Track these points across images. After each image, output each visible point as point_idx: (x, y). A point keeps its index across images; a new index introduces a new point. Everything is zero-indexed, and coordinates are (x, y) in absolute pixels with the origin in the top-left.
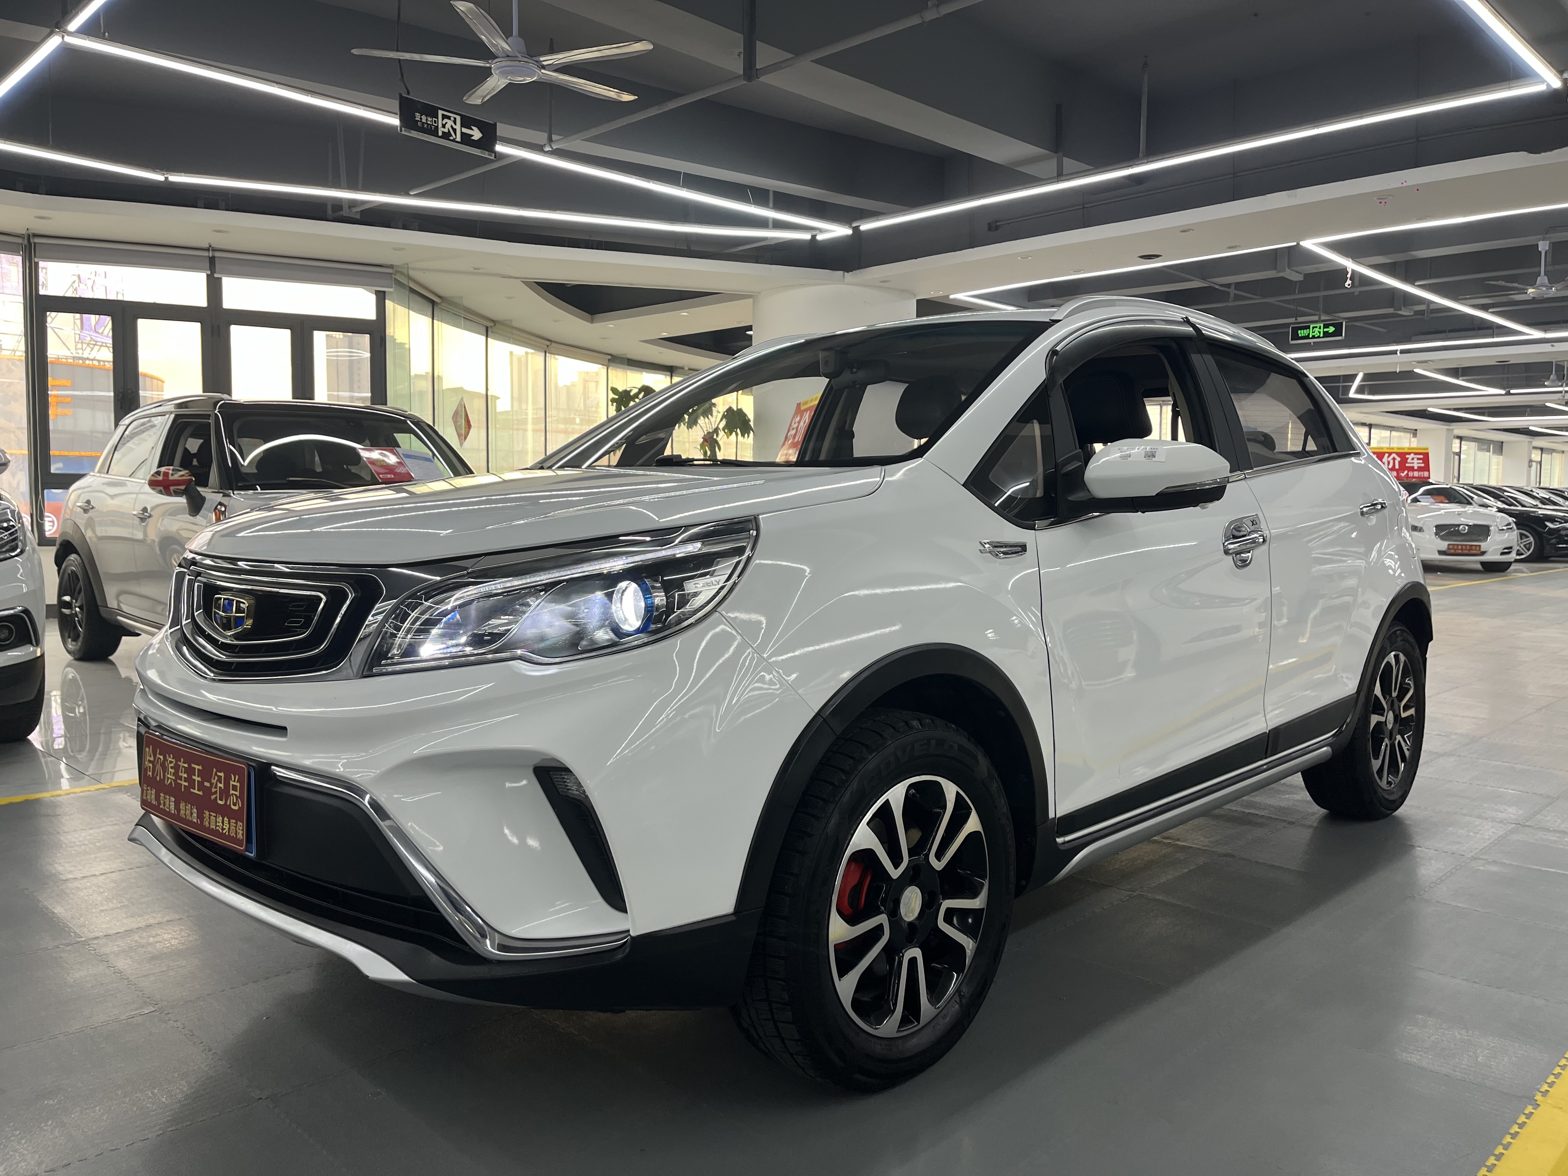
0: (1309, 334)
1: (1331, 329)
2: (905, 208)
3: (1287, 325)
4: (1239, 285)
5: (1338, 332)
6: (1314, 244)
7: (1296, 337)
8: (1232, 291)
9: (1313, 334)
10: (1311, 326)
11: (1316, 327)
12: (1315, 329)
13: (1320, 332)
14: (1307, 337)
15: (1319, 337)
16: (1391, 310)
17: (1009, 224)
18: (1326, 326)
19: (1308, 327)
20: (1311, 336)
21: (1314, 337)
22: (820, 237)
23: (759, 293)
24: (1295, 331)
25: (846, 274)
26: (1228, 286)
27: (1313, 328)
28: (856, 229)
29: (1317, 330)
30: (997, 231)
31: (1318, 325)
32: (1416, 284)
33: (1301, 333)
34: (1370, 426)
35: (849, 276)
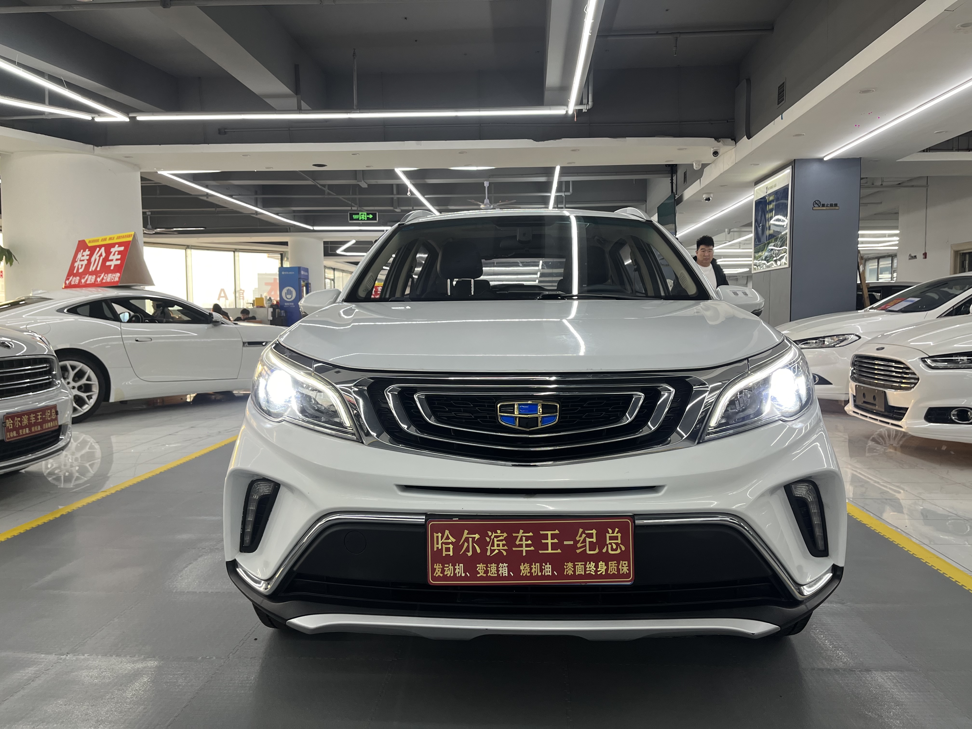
0: (359, 218)
1: (371, 216)
2: (162, 110)
3: (347, 211)
4: (331, 187)
5: (374, 218)
6: (400, 171)
7: (352, 219)
8: (326, 190)
9: (362, 218)
10: (360, 214)
11: (363, 214)
12: (362, 215)
13: (365, 217)
14: (358, 219)
15: (364, 220)
16: (391, 208)
17: (234, 132)
18: (368, 214)
19: (358, 214)
20: (360, 219)
21: (362, 220)
22: (98, 119)
23: (12, 153)
24: (351, 215)
25: (95, 147)
26: (324, 186)
27: (361, 214)
28: (133, 119)
29: (363, 216)
30: (226, 135)
31: (364, 213)
32: (425, 197)
33: (355, 217)
34: (334, 269)
35: (98, 150)
